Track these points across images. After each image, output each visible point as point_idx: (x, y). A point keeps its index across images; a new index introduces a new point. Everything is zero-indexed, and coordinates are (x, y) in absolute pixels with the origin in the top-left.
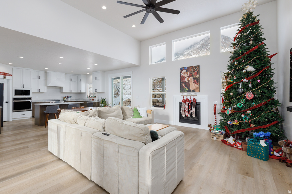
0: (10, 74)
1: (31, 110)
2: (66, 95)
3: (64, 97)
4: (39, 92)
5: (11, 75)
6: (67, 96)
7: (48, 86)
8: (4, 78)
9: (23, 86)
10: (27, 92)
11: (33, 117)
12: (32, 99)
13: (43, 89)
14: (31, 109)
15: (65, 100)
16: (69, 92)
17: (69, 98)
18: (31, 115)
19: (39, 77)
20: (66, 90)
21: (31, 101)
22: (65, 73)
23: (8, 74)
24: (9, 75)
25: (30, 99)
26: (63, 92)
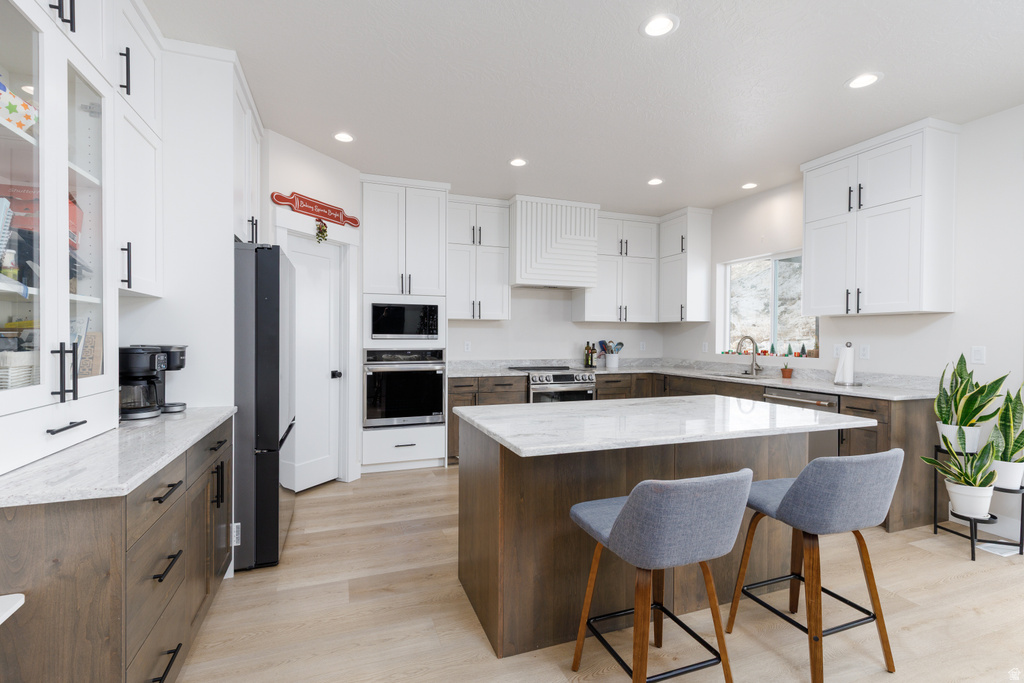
0: (348, 213)
1: (443, 423)
2: (595, 338)
3: (588, 348)
4: (477, 318)
5: (354, 222)
6: (604, 346)
7: (520, 281)
8: (322, 232)
9: (406, 283)
10: (426, 319)
11: (453, 458)
12: (447, 357)
13: (498, 305)
14: (443, 418)
15: (591, 366)
16: (614, 318)
17: (609, 356)
18: (442, 451)
19: (476, 235)
20: (600, 308)
21: (444, 370)
22: (598, 207)
23: (339, 211)
24: (345, 218)
25: (437, 355)
26: (587, 320)
